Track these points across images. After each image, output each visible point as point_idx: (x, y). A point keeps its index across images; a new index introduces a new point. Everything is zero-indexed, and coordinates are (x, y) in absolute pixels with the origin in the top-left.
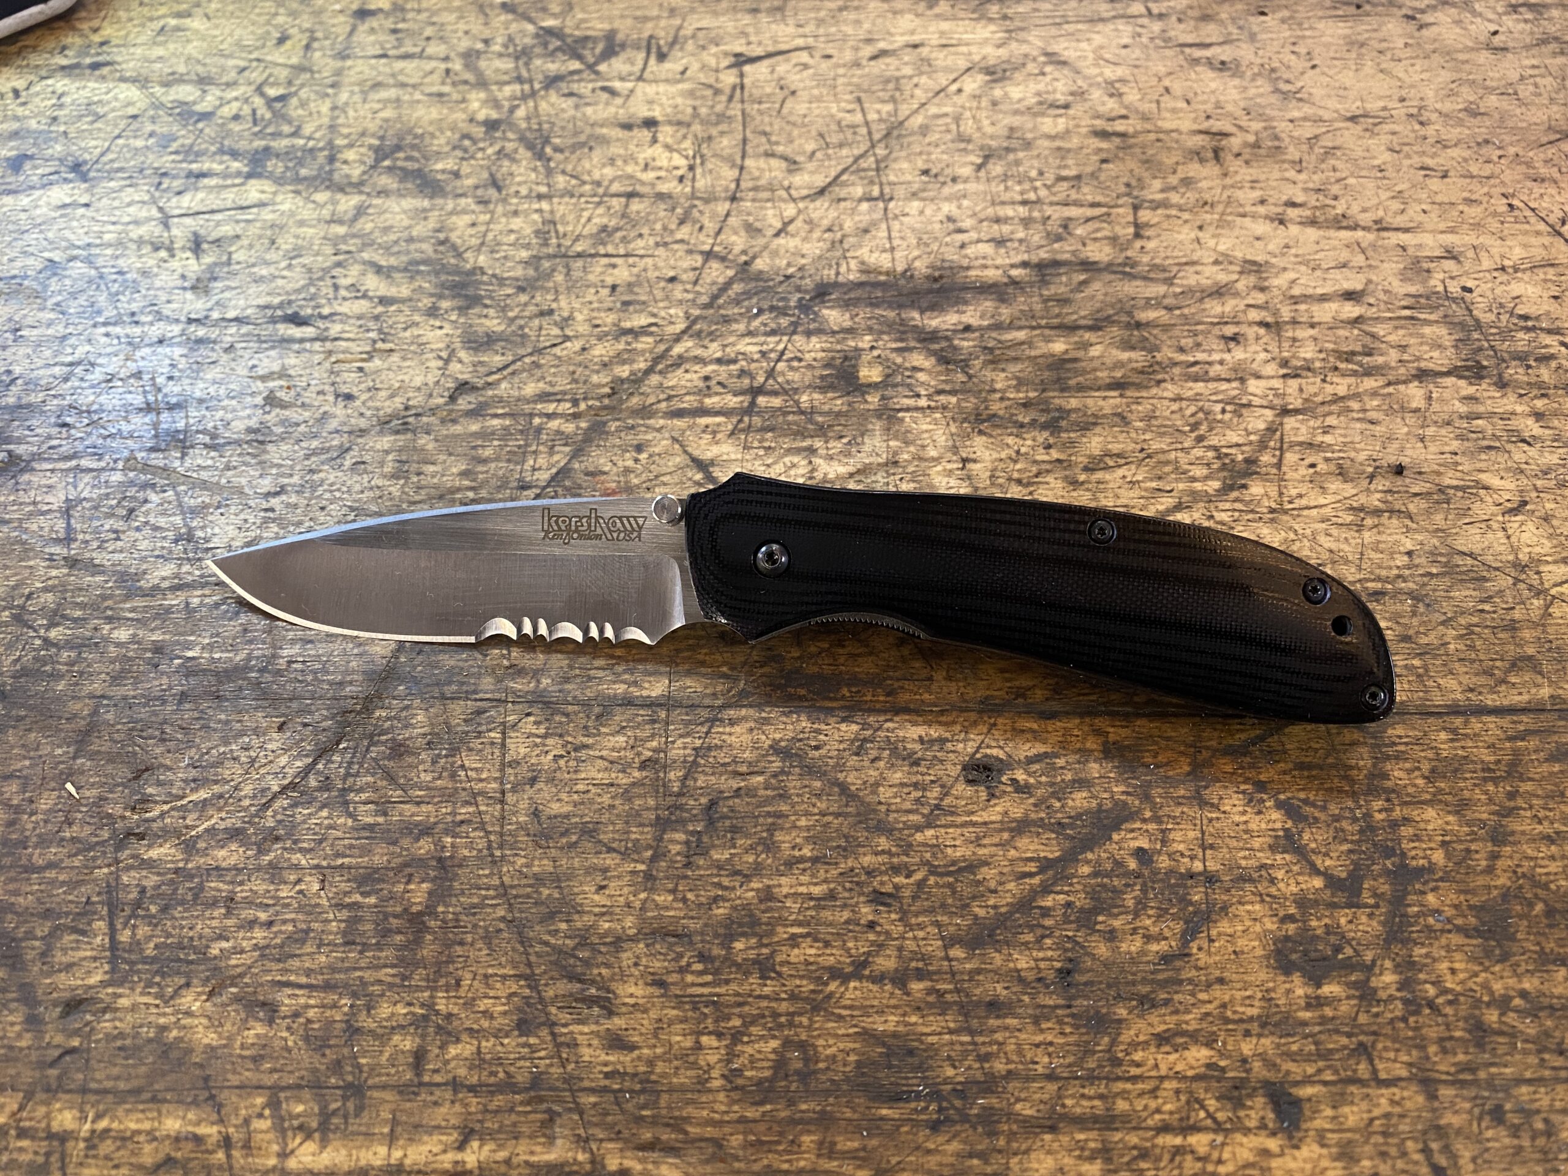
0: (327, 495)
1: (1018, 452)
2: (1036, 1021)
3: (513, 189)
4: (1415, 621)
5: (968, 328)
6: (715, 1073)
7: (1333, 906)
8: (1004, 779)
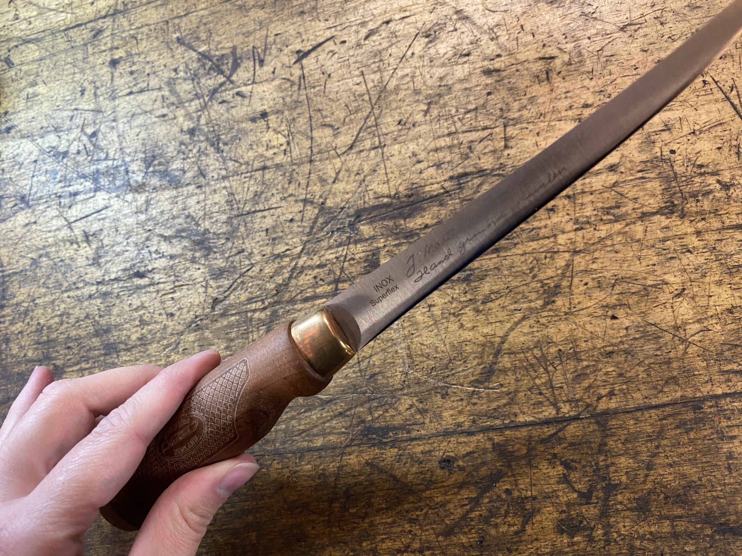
1: (452, 298)
3: (210, 175)
4: (626, 365)
5: (427, 226)
7: (581, 504)
8: (455, 465)
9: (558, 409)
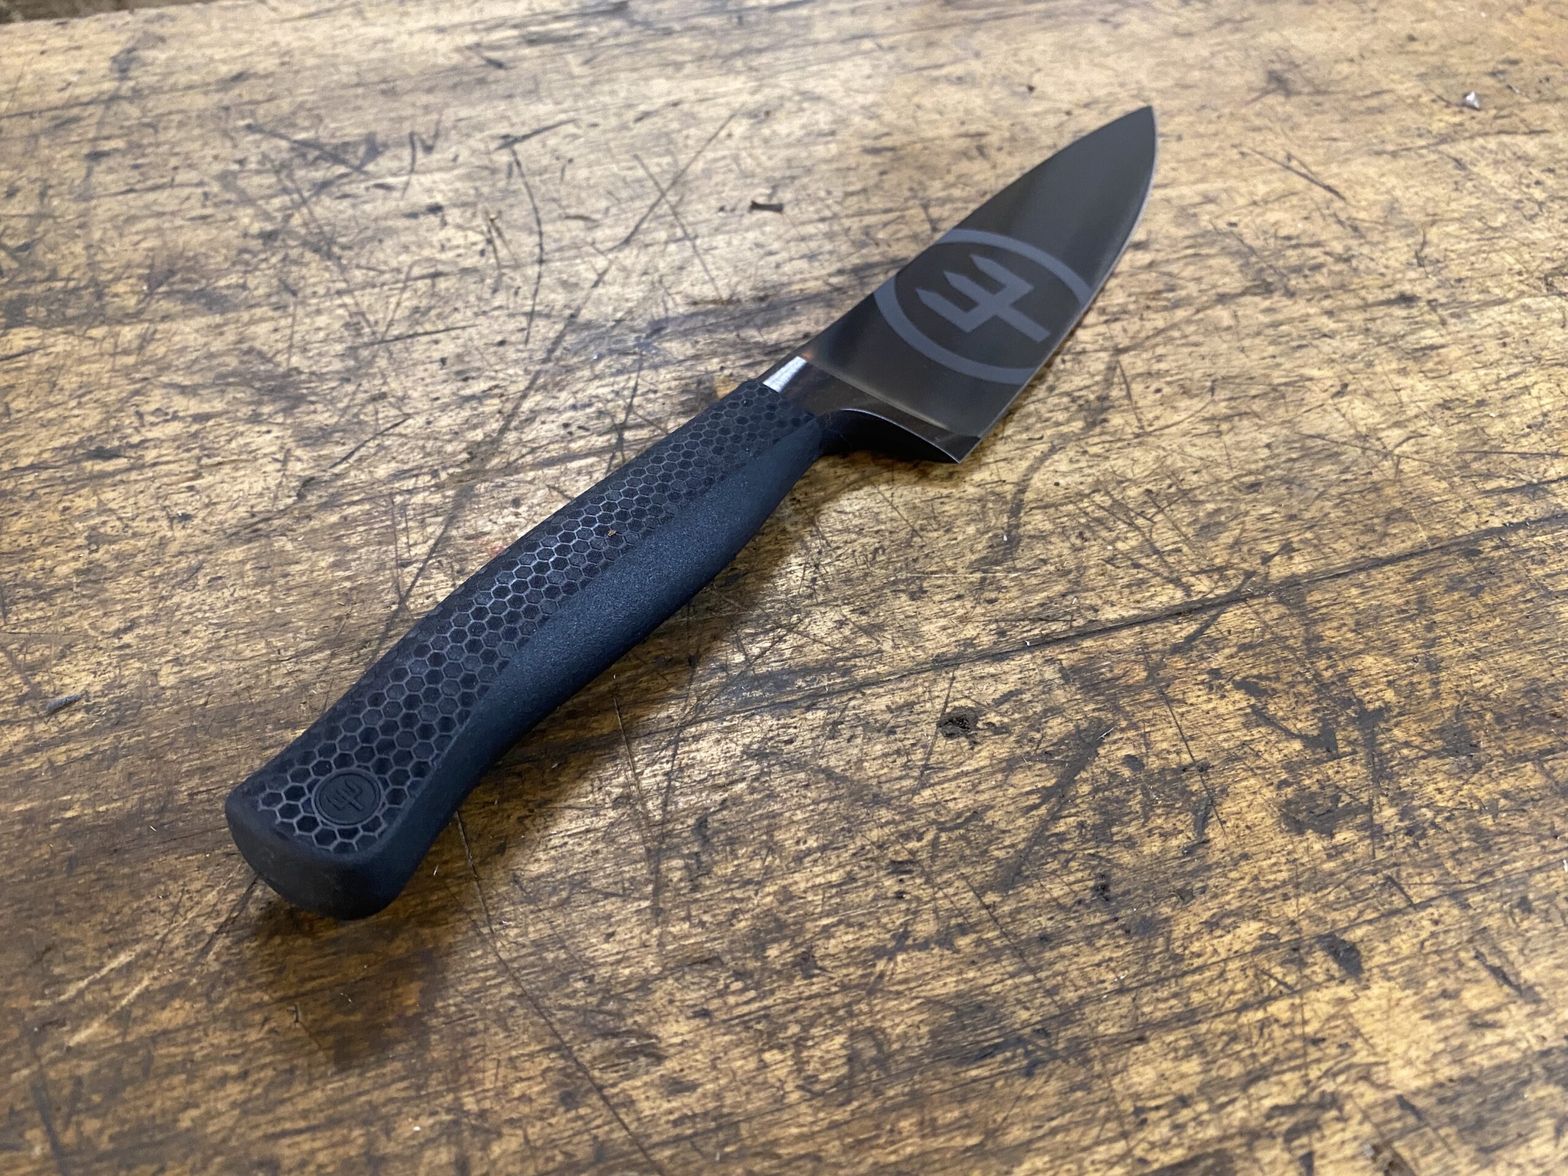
0: (187, 618)
2: (1089, 941)
3: (309, 291)
6: (789, 1087)
7: (1318, 762)
8: (980, 725)
9: (1187, 589)
